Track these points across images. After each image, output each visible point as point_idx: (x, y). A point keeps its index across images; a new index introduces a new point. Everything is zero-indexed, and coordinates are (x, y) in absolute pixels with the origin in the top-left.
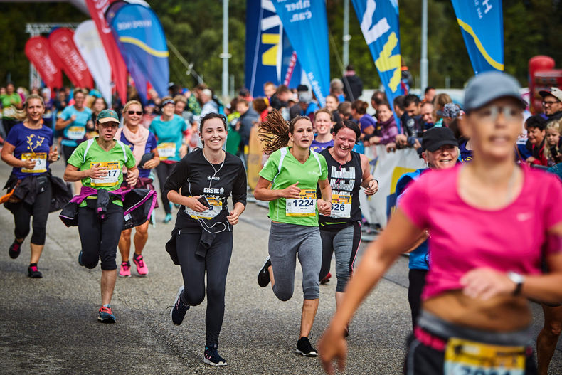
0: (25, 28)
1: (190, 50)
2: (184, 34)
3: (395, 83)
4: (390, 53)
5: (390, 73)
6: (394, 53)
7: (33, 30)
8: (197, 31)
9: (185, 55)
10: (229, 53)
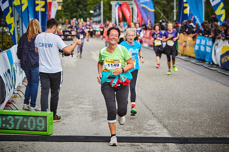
0: (110, 3)
1: (166, 9)
2: (164, 4)
3: (223, 19)
4: (221, 9)
5: (221, 16)
6: (222, 9)
7: (113, 3)
8: (169, 3)
9: (164, 12)
10: (176, 9)
